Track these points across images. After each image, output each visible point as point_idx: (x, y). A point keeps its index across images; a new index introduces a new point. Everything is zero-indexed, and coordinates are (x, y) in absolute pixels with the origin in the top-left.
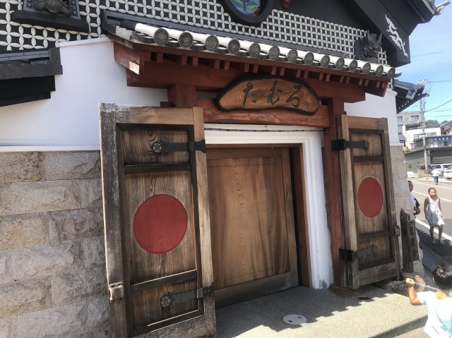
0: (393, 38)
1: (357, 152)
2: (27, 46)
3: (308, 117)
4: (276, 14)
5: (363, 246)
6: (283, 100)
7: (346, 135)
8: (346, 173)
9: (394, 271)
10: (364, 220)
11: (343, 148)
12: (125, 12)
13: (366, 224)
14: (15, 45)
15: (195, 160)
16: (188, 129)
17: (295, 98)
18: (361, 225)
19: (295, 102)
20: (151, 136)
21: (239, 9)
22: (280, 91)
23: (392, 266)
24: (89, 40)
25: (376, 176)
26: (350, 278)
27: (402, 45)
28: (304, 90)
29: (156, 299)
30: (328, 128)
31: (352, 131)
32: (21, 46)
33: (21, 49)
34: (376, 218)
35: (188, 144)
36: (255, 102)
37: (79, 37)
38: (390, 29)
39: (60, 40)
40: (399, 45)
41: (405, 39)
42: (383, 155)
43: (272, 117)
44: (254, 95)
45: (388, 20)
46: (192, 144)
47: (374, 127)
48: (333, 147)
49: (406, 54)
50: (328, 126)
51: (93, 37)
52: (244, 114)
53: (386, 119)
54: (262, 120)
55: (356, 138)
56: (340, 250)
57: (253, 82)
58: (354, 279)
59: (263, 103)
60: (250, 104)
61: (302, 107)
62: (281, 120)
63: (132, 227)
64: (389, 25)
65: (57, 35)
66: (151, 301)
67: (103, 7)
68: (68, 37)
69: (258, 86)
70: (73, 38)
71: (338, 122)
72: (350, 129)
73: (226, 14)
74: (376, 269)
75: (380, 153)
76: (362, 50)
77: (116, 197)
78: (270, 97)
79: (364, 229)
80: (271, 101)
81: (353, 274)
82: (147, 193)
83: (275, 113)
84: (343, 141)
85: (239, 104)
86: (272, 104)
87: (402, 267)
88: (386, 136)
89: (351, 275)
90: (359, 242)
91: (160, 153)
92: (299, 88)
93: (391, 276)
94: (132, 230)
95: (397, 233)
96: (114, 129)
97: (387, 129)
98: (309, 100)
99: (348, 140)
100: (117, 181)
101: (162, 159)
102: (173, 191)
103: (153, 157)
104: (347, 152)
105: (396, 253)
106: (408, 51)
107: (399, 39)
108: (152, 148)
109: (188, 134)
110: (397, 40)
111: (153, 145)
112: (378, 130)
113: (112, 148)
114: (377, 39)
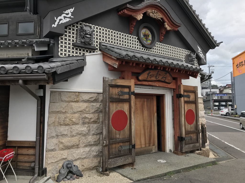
0: (200, 54)
1: (186, 99)
2: (76, 55)
3: (168, 84)
4: (157, 44)
5: (187, 136)
6: (160, 78)
7: (182, 93)
8: (182, 107)
9: (198, 147)
10: (187, 125)
11: (181, 97)
12: (107, 43)
13: (188, 127)
14: (73, 54)
15: (131, 98)
16: (129, 87)
17: (165, 77)
18: (186, 127)
19: (164, 79)
20: (118, 89)
21: (144, 42)
22: (160, 74)
23: (197, 145)
24: (95, 53)
25: (192, 109)
26: (182, 148)
27: (204, 57)
28: (168, 74)
29: (117, 147)
30: (175, 89)
31: (185, 91)
32: (75, 55)
33: (74, 55)
34: (192, 125)
35: (129, 92)
36: (151, 78)
37: (92, 52)
38: (199, 51)
39: (86, 53)
40: (202, 57)
41: (205, 55)
42: (195, 101)
43: (156, 84)
44: (150, 76)
45: (198, 47)
46: (130, 92)
47: (193, 89)
48: (177, 97)
49: (205, 61)
50: (175, 88)
51: (96, 52)
52: (146, 82)
53: (197, 87)
54: (152, 85)
55: (185, 94)
56: (178, 137)
57: (151, 71)
58: (183, 148)
59: (153, 79)
60: (149, 79)
61: (167, 81)
62: (159, 85)
63: (111, 120)
64: (199, 49)
65: (85, 51)
66: (115, 148)
67: (100, 41)
68: (89, 52)
69: (152, 72)
70: (90, 52)
71: (179, 87)
72: (183, 90)
73: (140, 44)
74: (191, 145)
75: (194, 100)
76: (189, 59)
77: (107, 109)
78: (156, 76)
79: (187, 129)
80: (156, 78)
81: (183, 146)
82: (116, 109)
83: (157, 82)
84: (181, 94)
85: (145, 79)
86: (156, 79)
87: (201, 146)
88: (197, 93)
89: (182, 147)
90: (186, 134)
91: (120, 95)
92: (166, 74)
93: (197, 149)
94: (111, 121)
95: (200, 132)
96: (108, 86)
97: (197, 91)
98: (169, 78)
99: (183, 94)
100: (108, 104)
101: (121, 97)
102: (124, 109)
103: (118, 96)
104: (182, 99)
105: (199, 140)
106: (206, 60)
107: (202, 55)
108: (118, 93)
109: (129, 89)
110: (201, 55)
111: (118, 92)
112: (194, 90)
113: (107, 93)
114: (194, 55)
